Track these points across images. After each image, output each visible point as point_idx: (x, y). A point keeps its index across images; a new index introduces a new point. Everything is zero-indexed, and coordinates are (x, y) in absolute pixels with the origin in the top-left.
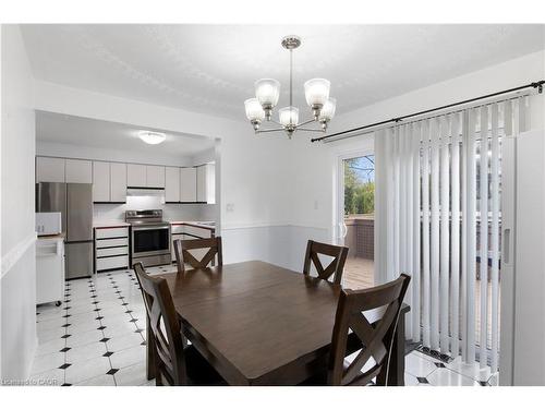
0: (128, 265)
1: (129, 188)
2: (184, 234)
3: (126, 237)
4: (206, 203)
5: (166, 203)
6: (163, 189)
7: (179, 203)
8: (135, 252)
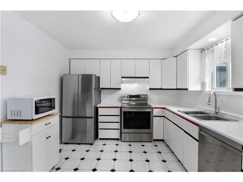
0: (119, 138)
1: (122, 77)
2: (164, 117)
3: (119, 116)
4: (187, 89)
5: (150, 89)
6: (148, 78)
7: (161, 89)
8: (124, 128)
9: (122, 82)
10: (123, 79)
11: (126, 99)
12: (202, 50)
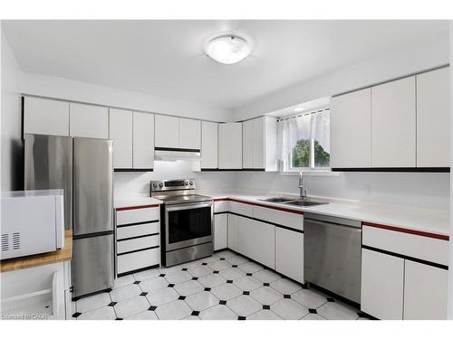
0: (159, 262)
1: (156, 149)
2: (227, 212)
3: (157, 221)
4: (263, 170)
5: (202, 170)
6: (198, 151)
7: (217, 170)
8: (170, 243)
9: (156, 158)
10: (157, 151)
11: (164, 188)
12: (278, 119)
